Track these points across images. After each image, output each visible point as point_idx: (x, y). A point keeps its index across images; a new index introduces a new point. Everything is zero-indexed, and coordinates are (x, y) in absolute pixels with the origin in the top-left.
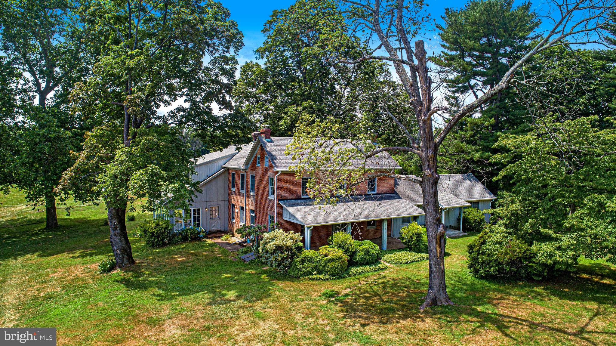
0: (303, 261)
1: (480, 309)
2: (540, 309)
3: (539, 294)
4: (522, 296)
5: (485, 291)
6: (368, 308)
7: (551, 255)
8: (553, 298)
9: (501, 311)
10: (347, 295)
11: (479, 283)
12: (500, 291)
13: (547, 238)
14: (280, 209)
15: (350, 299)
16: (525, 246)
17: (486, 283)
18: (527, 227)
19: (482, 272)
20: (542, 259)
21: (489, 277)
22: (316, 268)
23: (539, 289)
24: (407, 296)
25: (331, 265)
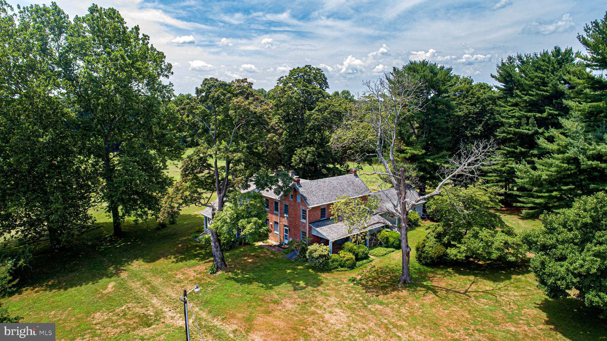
0: (333, 262)
1: (425, 283)
2: (450, 282)
3: (450, 273)
4: (442, 274)
5: (425, 272)
6: (375, 287)
7: (456, 255)
8: (456, 275)
9: (434, 284)
10: (361, 280)
11: (421, 267)
12: (433, 272)
13: (454, 246)
14: (310, 228)
15: (364, 282)
16: (444, 249)
17: (426, 268)
18: (445, 240)
19: (424, 262)
20: (452, 257)
21: (427, 265)
22: (340, 265)
23: (450, 270)
24: (391, 278)
25: (348, 262)
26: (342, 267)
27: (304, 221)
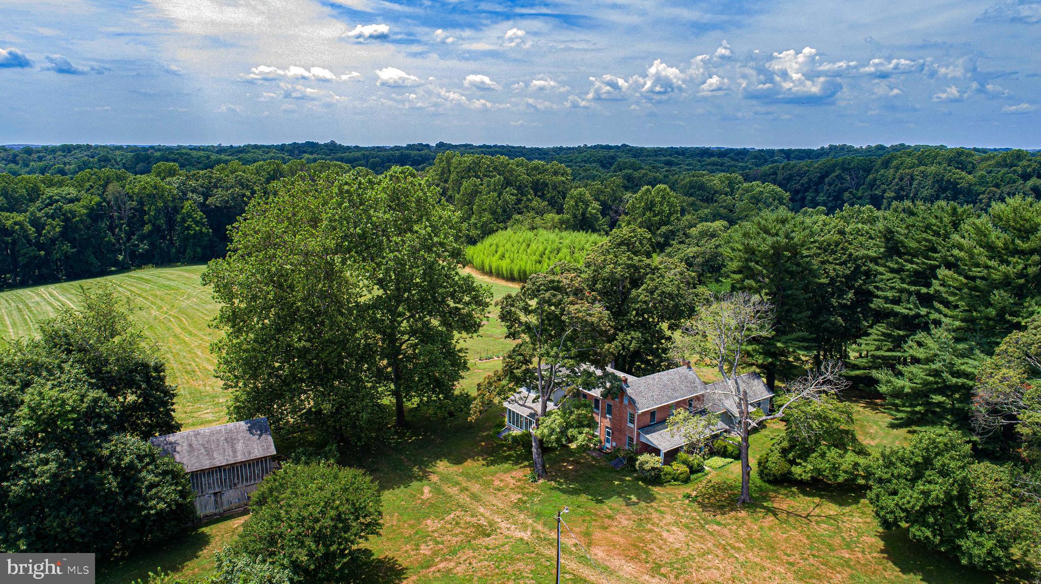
0: (665, 475)
1: (765, 504)
2: (793, 503)
3: (794, 493)
4: (785, 494)
5: (767, 491)
6: (712, 505)
7: (801, 475)
8: (801, 495)
9: (776, 505)
10: (696, 496)
11: (763, 484)
12: (775, 491)
13: (800, 464)
15: (700, 499)
16: (788, 466)
17: (768, 485)
18: (790, 456)
19: (765, 478)
20: (797, 476)
21: (769, 482)
22: (673, 478)
23: (794, 489)
24: (729, 496)
25: (682, 476)
26: (675, 480)
27: (631, 425)
